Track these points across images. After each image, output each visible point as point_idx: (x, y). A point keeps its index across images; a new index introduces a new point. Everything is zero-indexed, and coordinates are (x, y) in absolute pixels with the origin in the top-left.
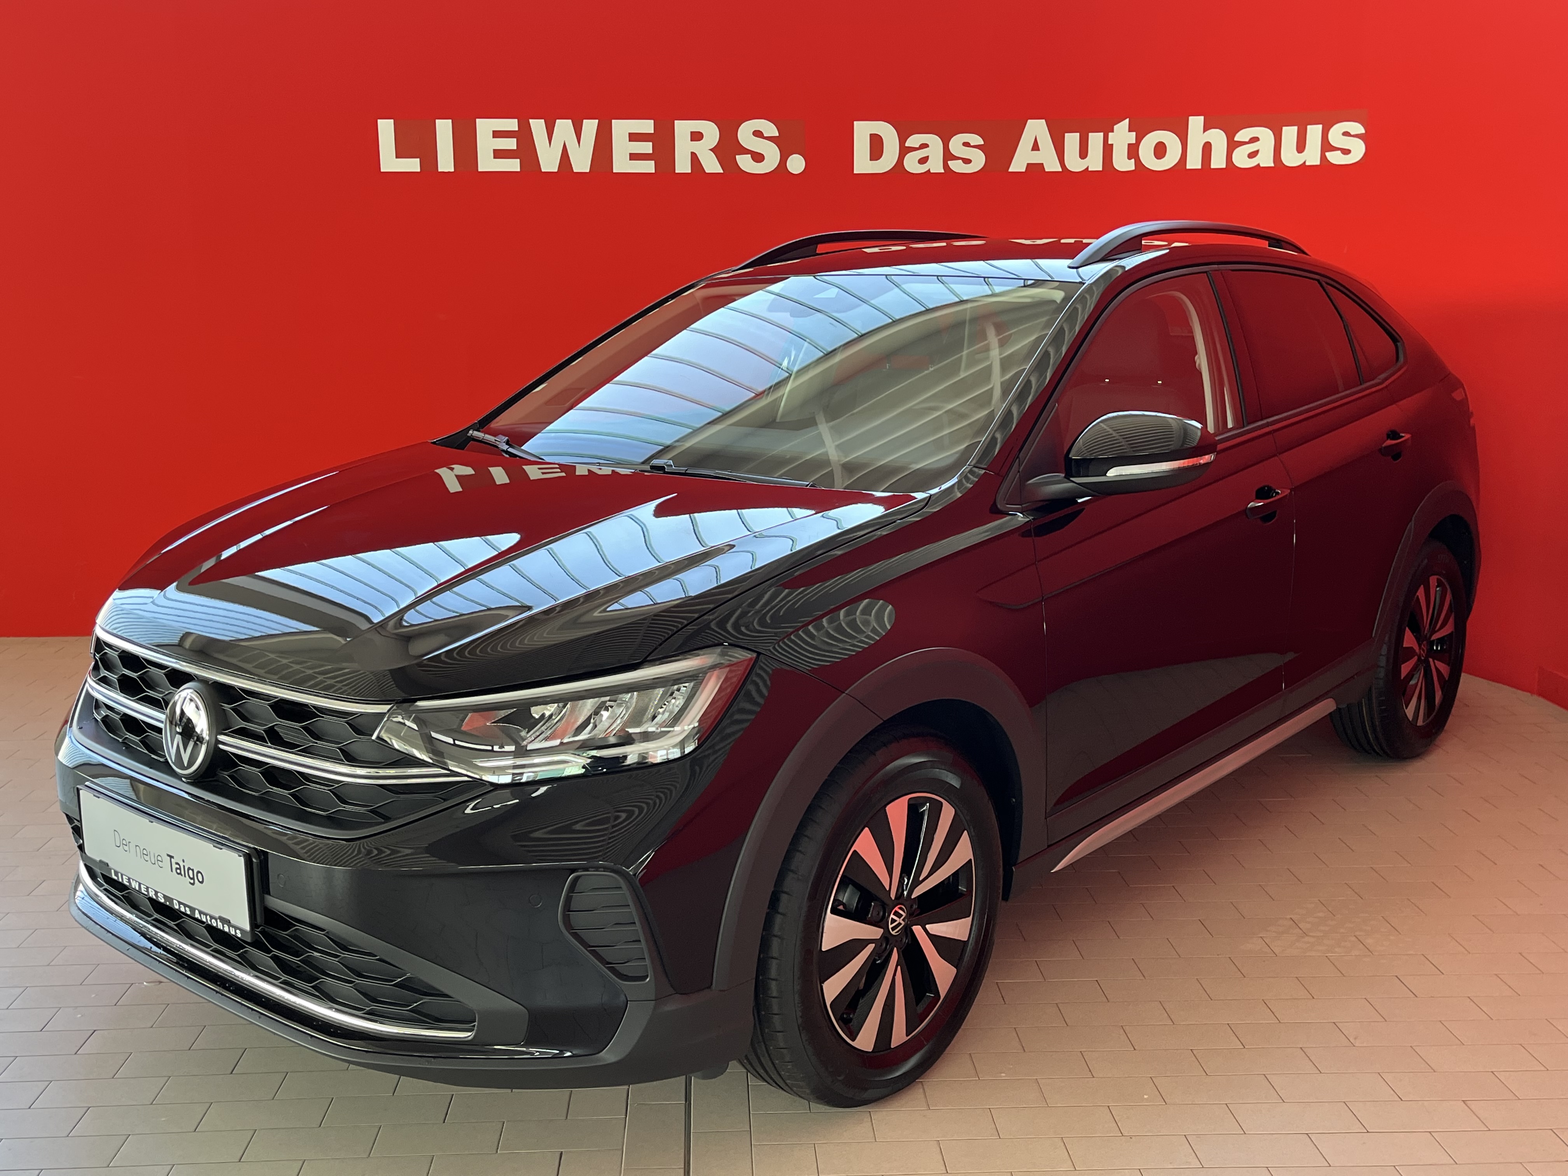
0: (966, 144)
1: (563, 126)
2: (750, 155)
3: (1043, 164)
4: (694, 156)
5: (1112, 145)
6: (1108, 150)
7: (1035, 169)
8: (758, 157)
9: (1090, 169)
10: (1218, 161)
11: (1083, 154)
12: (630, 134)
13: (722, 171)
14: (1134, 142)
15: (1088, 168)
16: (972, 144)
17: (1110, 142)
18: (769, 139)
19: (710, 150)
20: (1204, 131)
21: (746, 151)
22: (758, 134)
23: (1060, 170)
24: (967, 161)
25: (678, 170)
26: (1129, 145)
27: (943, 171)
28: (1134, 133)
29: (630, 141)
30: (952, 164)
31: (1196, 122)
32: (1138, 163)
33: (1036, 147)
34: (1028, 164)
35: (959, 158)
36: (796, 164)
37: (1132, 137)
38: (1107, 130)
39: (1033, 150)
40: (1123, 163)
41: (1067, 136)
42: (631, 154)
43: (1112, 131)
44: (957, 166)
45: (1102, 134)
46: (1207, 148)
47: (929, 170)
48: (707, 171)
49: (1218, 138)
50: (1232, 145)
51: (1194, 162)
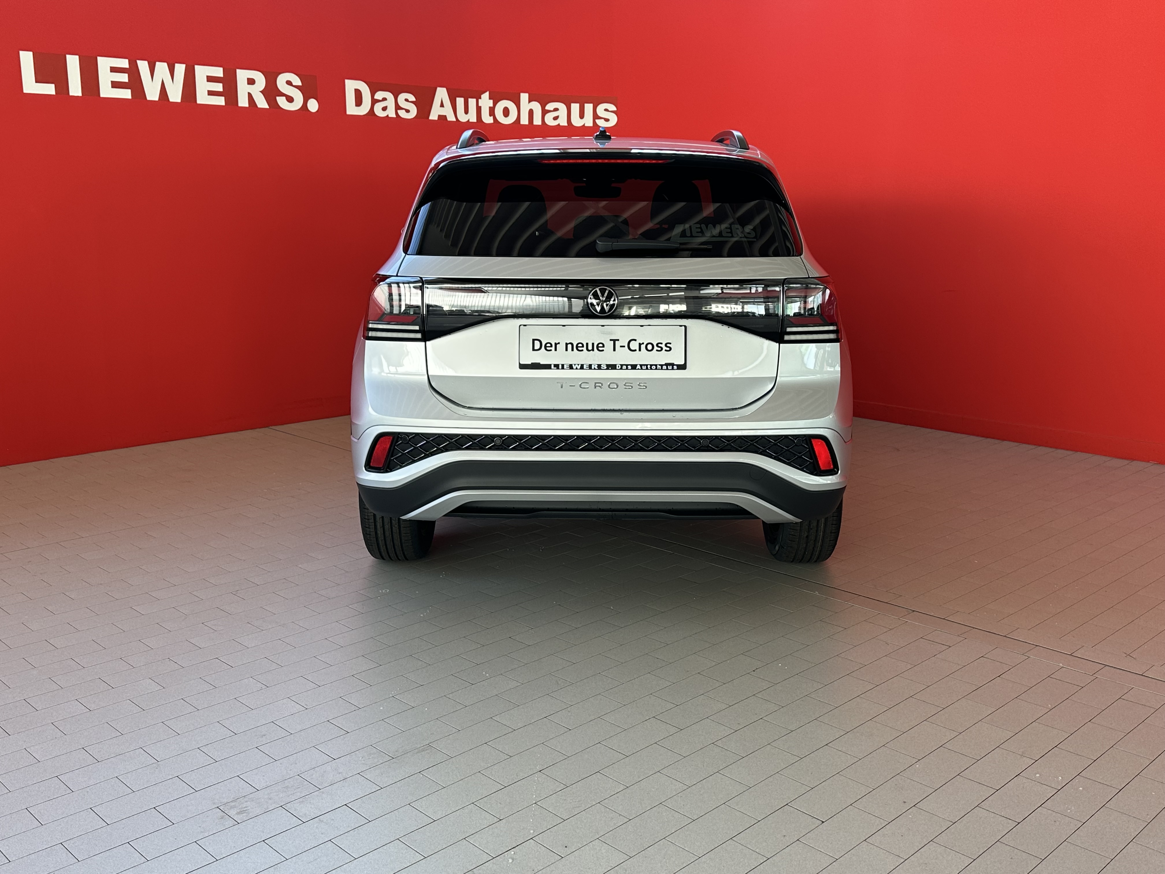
0: (407, 100)
1: (162, 67)
2: (284, 98)
3: (446, 116)
4: (250, 95)
5: (481, 107)
6: (479, 109)
7: (443, 118)
8: (290, 99)
9: (470, 121)
10: (537, 121)
11: (466, 112)
12: (207, 76)
13: (267, 106)
14: (492, 105)
15: (469, 120)
16: (410, 100)
17: (480, 105)
18: (296, 87)
19: (260, 92)
20: (529, 102)
21: (282, 95)
22: (289, 83)
23: (454, 120)
24: (408, 111)
25: (241, 104)
26: (490, 108)
27: (394, 116)
28: (492, 101)
29: (208, 81)
30: (399, 111)
31: (524, 97)
32: (495, 119)
33: (442, 105)
34: (439, 115)
35: (402, 109)
36: (313, 106)
37: (491, 103)
38: (478, 98)
39: (441, 106)
40: (487, 119)
41: (458, 99)
42: (208, 91)
43: (480, 98)
44: (402, 114)
45: (475, 100)
46: (531, 112)
47: (388, 115)
48: (260, 106)
49: (536, 107)
50: (544, 112)
51: (524, 121)
